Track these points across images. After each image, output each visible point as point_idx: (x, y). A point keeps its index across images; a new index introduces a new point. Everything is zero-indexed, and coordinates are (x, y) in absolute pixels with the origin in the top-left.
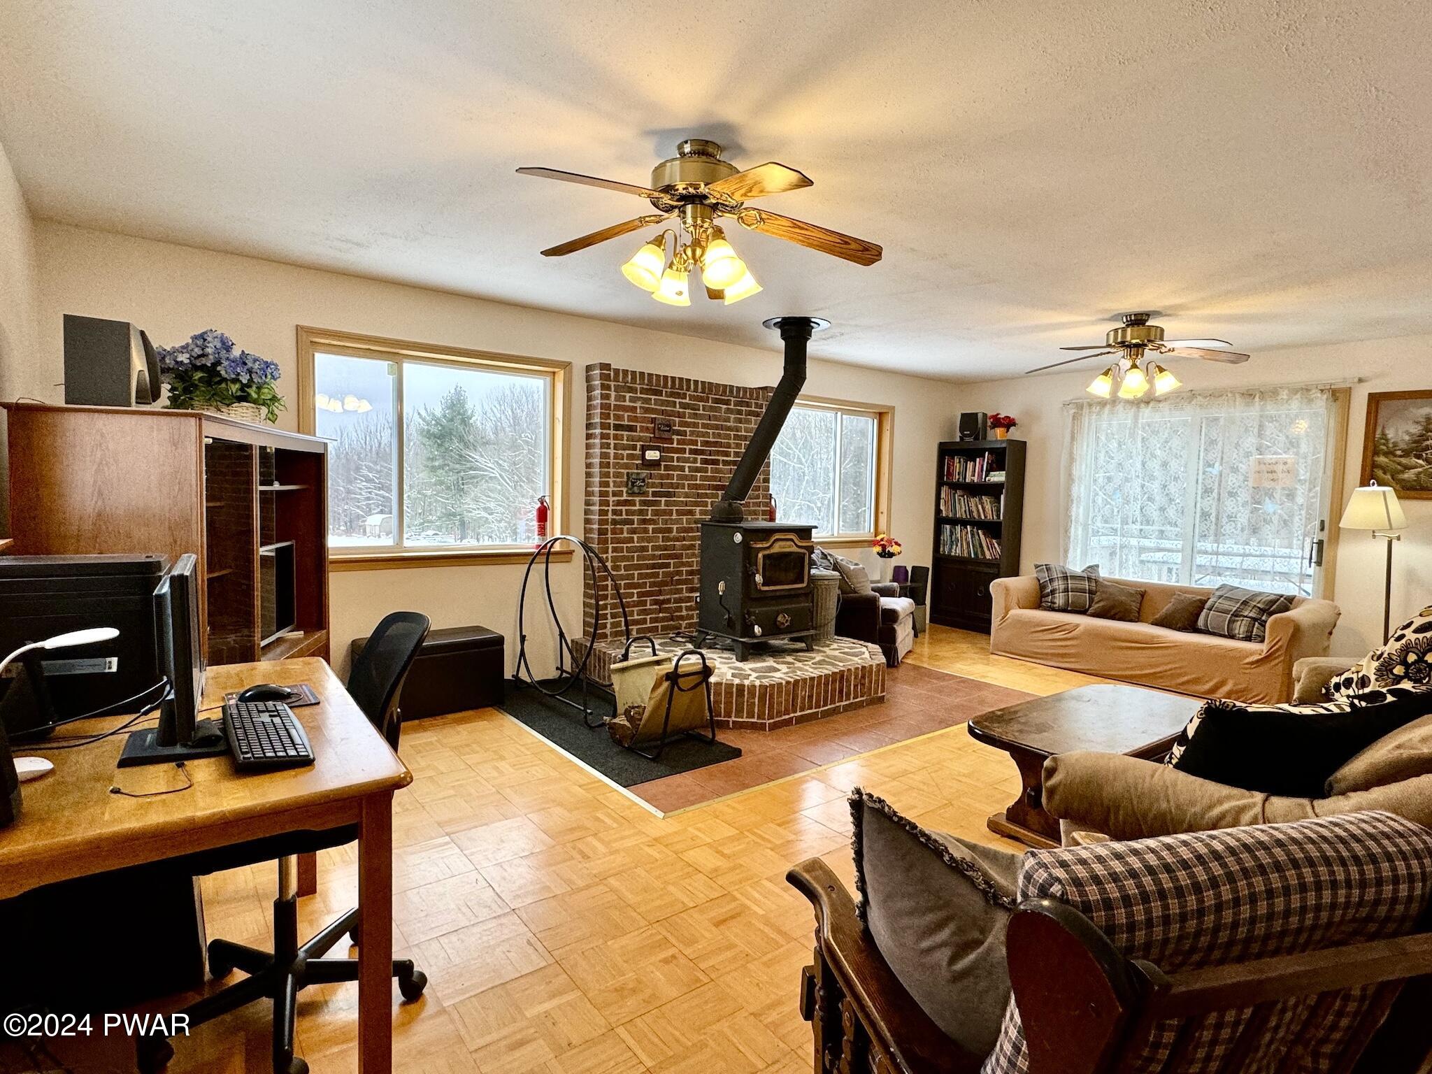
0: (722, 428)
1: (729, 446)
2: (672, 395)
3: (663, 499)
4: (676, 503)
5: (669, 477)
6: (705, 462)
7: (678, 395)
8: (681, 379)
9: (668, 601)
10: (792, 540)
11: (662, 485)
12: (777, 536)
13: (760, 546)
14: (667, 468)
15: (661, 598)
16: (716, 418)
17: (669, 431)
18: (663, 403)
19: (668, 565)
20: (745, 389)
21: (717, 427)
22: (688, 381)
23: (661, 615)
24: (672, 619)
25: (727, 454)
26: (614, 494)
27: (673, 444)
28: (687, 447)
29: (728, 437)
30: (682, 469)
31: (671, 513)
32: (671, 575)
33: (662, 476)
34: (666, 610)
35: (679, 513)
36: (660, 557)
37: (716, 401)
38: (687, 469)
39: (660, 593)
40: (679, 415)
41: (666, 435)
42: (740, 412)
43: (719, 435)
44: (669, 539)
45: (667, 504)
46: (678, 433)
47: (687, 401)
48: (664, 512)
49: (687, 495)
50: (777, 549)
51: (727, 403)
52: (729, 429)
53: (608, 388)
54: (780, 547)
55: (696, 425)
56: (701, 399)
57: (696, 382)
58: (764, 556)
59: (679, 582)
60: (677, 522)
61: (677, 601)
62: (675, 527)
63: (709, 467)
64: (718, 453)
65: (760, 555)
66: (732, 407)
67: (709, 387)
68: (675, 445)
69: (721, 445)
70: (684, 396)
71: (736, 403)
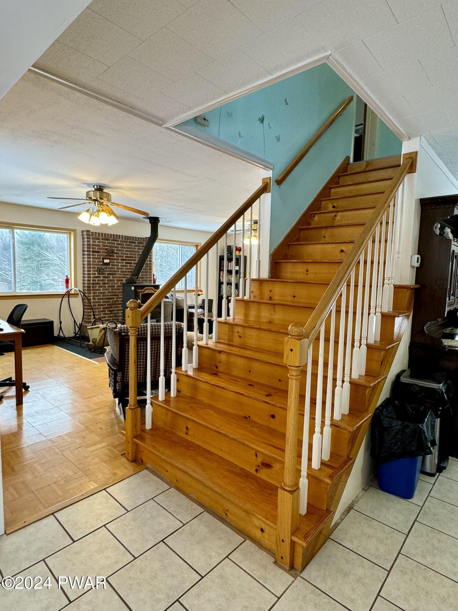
0: (133, 251)
1: (135, 258)
2: (113, 240)
3: (111, 276)
4: (116, 277)
5: (113, 268)
6: (126, 263)
7: (116, 241)
8: (117, 235)
9: (114, 310)
10: (152, 289)
11: (111, 271)
12: (146, 288)
13: (140, 291)
14: (112, 265)
15: (111, 309)
16: (130, 248)
17: (113, 253)
18: (110, 243)
19: (114, 298)
20: (141, 238)
21: (130, 251)
22: (119, 236)
23: (111, 315)
24: (116, 316)
25: (134, 260)
26: (93, 274)
27: (114, 257)
28: (120, 258)
29: (135, 255)
30: (118, 265)
31: (114, 280)
32: (115, 301)
33: (110, 268)
34: (113, 314)
35: (117, 280)
36: (111, 295)
37: (130, 242)
38: (120, 266)
39: (111, 308)
40: (116, 247)
41: (112, 254)
42: (139, 246)
43: (132, 254)
44: (114, 289)
45: (113, 277)
46: (116, 253)
47: (119, 242)
48: (111, 280)
49: (120, 274)
50: (146, 292)
51: (134, 243)
52: (136, 252)
53: (90, 238)
54: (147, 291)
55: (122, 251)
56: (125, 242)
57: (122, 236)
58: (142, 294)
59: (118, 304)
60: (116, 283)
61: (117, 310)
62: (116, 285)
63: (128, 265)
64: (131, 260)
65: (140, 294)
66: (136, 244)
67: (127, 238)
68: (115, 258)
69: (132, 257)
70: (118, 241)
71: (138, 243)
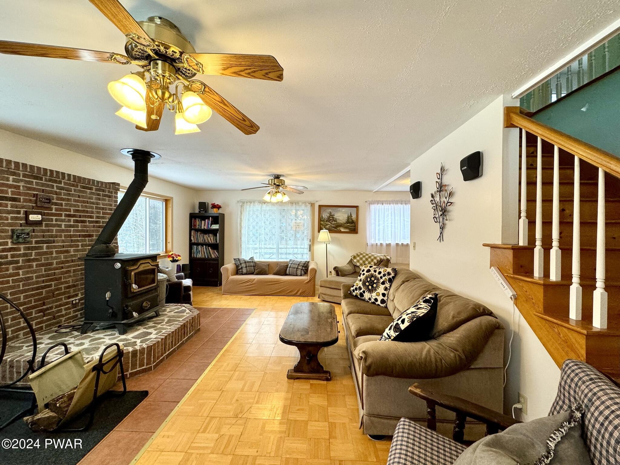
0: (87, 202)
1: (92, 213)
2: (50, 180)
3: (45, 245)
4: (55, 247)
5: (48, 231)
6: (77, 221)
7: (55, 182)
8: (57, 172)
9: (51, 308)
10: (149, 263)
11: (43, 236)
12: (141, 262)
13: (133, 268)
14: (47, 225)
15: (44, 307)
16: (83, 197)
17: (49, 203)
18: (43, 185)
19: (50, 286)
20: (102, 183)
21: (84, 202)
22: (63, 174)
23: (45, 318)
24: (54, 318)
25: (91, 217)
27: (52, 210)
28: (63, 213)
29: (92, 208)
30: (60, 226)
31: (51, 253)
32: (53, 292)
33: (43, 231)
34: (49, 314)
35: (57, 252)
36: (43, 282)
37: (83, 187)
38: (63, 226)
39: (44, 304)
40: (56, 193)
41: (47, 205)
42: (99, 195)
43: (86, 207)
44: (50, 270)
45: (48, 247)
46: (56, 204)
47: (62, 185)
48: (46, 253)
49: (63, 241)
50: (141, 268)
51: (91, 189)
52: (93, 203)
54: (143, 267)
55: (68, 200)
56: (73, 185)
57: (69, 175)
58: (135, 274)
59: (59, 295)
60: (56, 258)
61: (57, 307)
62: (55, 261)
63: (80, 224)
64: (85, 217)
65: (133, 273)
66: (94, 191)
67: (78, 180)
68: (54, 211)
69: (87, 212)
70: (60, 182)
71: (96, 190)
